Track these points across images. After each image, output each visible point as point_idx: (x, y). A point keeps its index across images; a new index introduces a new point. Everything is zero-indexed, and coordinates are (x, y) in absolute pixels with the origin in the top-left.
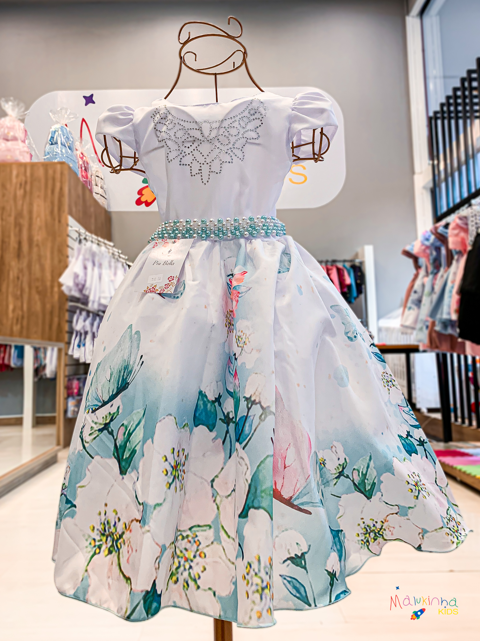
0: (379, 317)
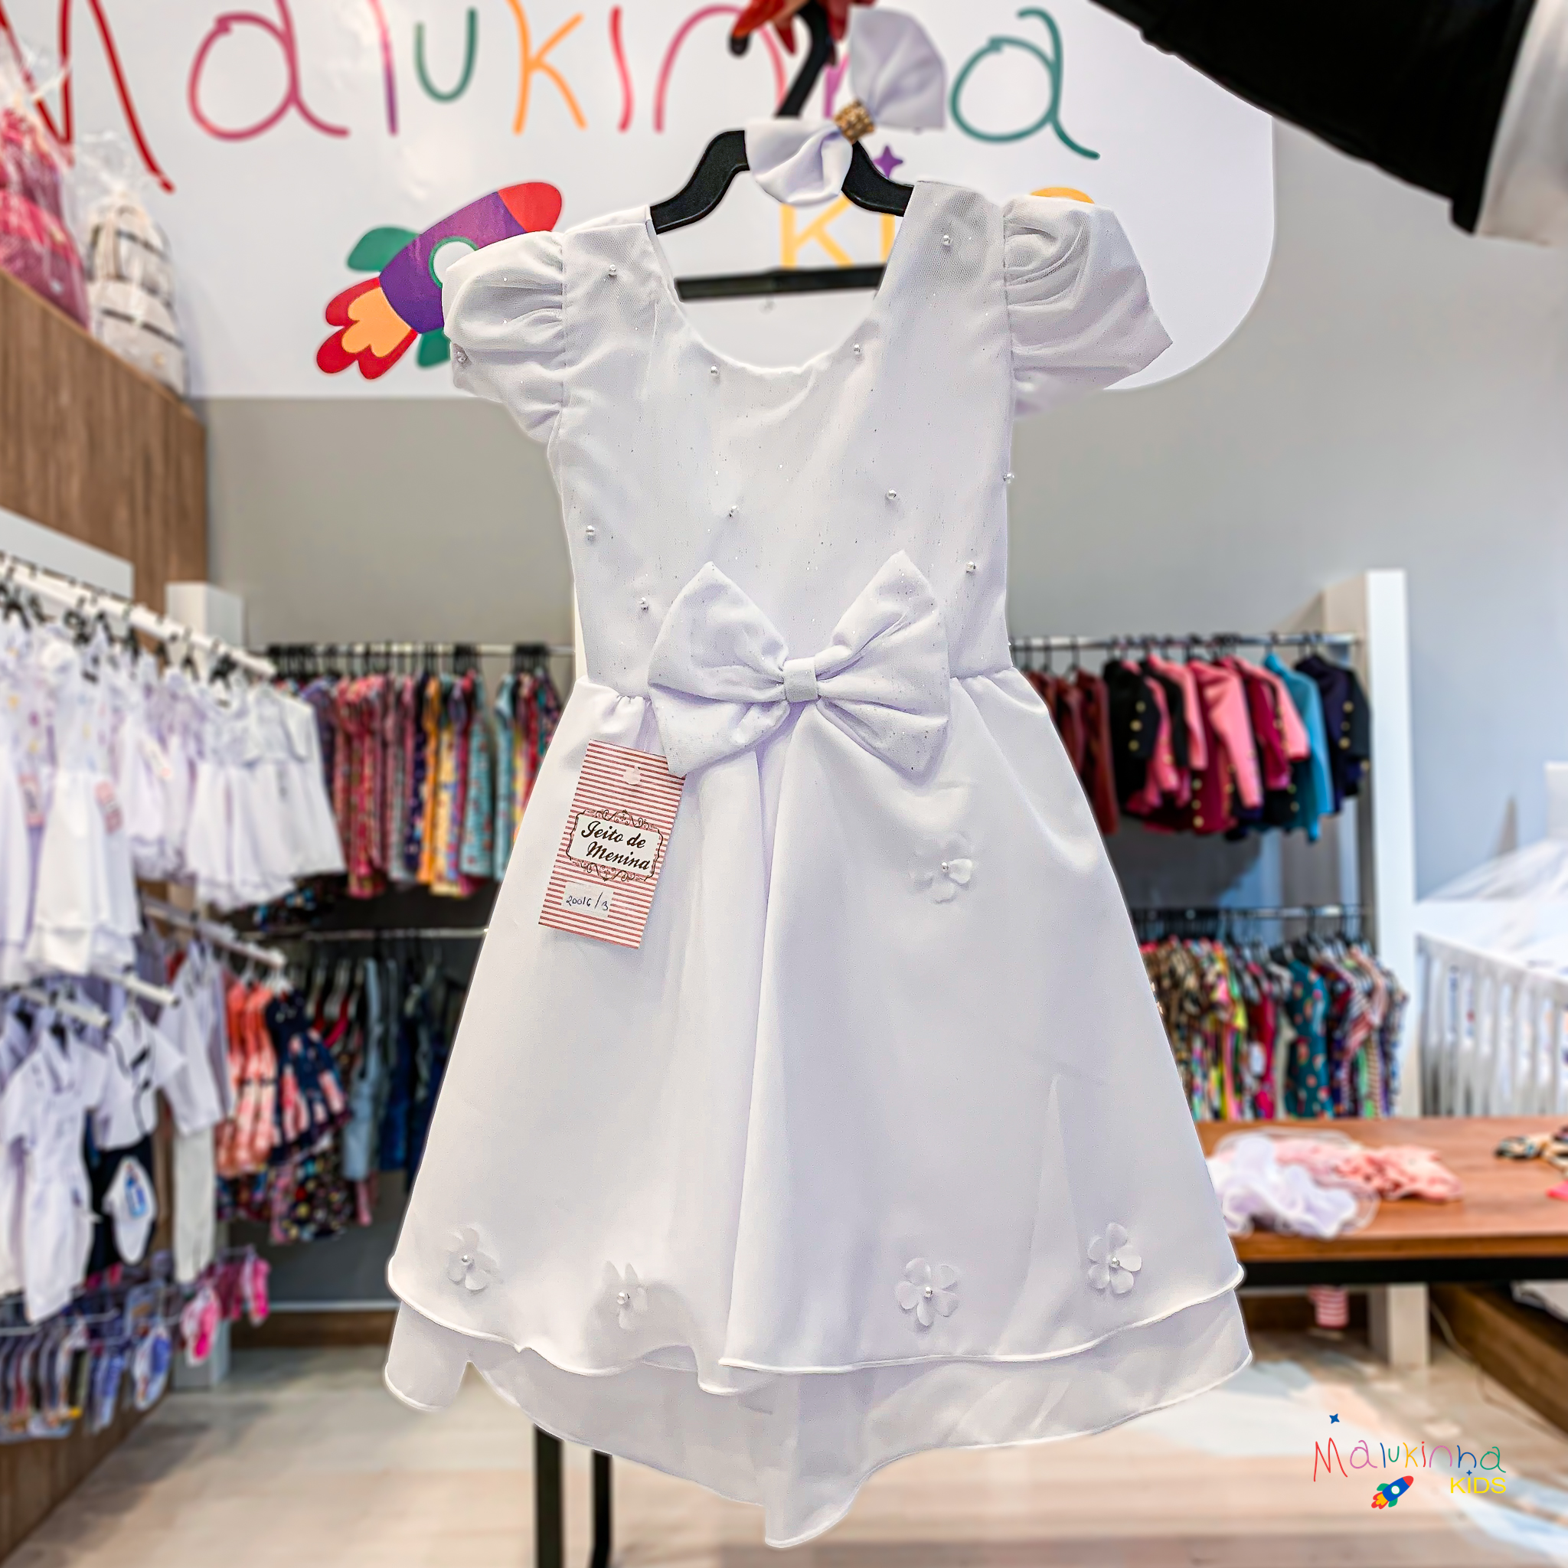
0: (1422, 892)
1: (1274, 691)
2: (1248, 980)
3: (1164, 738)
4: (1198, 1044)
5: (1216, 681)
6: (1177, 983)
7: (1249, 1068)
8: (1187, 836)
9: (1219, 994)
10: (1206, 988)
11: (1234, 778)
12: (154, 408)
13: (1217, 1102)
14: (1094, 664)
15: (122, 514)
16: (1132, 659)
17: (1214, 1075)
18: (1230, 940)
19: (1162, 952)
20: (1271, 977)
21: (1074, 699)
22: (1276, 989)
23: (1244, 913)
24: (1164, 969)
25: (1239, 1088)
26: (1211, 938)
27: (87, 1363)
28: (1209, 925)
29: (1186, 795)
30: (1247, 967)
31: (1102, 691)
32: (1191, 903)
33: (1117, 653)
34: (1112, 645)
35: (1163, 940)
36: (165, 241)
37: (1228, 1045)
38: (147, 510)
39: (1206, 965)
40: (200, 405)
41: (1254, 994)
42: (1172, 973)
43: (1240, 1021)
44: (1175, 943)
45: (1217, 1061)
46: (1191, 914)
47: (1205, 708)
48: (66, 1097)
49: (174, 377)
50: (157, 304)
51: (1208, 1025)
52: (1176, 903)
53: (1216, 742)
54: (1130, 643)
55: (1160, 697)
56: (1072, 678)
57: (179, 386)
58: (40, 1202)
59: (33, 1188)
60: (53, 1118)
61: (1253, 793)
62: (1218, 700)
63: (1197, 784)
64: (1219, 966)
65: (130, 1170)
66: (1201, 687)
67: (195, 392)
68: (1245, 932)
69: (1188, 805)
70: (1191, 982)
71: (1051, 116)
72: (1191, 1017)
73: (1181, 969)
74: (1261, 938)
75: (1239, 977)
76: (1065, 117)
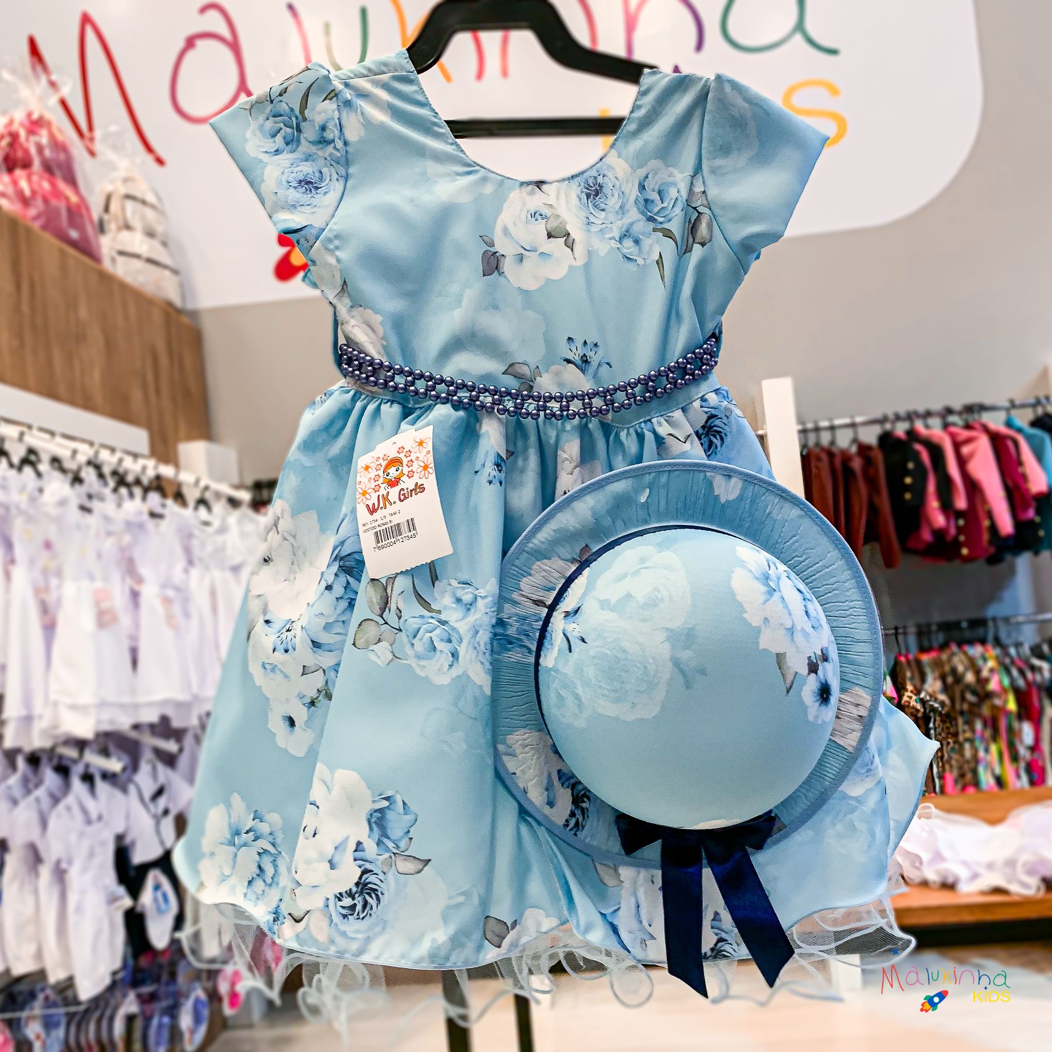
1: (1016, 444)
2: (1015, 673)
3: (931, 488)
4: (979, 726)
5: (969, 441)
6: (958, 679)
7: (1021, 741)
8: (957, 563)
9: (992, 686)
10: (982, 681)
11: (990, 515)
12: (157, 316)
13: (998, 771)
14: (870, 436)
15: (137, 396)
16: (901, 429)
17: (994, 748)
18: (998, 642)
19: (944, 656)
20: (1033, 668)
21: (857, 464)
22: (1038, 678)
23: (1007, 620)
24: (947, 668)
25: (1015, 758)
26: (983, 642)
27: (138, 1025)
28: (980, 632)
29: (953, 531)
30: (1013, 662)
31: (879, 457)
32: (964, 616)
33: (888, 426)
34: (883, 421)
35: (944, 646)
36: (159, 198)
37: (1003, 724)
38: (158, 391)
39: (980, 663)
40: (194, 315)
41: (1021, 683)
42: (954, 671)
43: (1012, 705)
44: (954, 648)
45: (995, 737)
46: (964, 625)
47: (962, 462)
48: (96, 827)
49: (173, 295)
50: (156, 244)
51: (986, 710)
52: (951, 617)
53: (973, 488)
54: (898, 418)
55: (925, 456)
56: (854, 449)
57: (178, 302)
58: (79, 909)
59: (73, 899)
60: (86, 844)
61: (1006, 524)
62: (971, 455)
63: (961, 522)
64: (991, 663)
65: (155, 878)
66: (957, 446)
67: (190, 306)
68: (1009, 635)
69: (956, 538)
70: (970, 677)
71: (800, 27)
72: (971, 704)
73: (960, 668)
74: (1021, 639)
75: (1008, 671)
76: (809, 26)
